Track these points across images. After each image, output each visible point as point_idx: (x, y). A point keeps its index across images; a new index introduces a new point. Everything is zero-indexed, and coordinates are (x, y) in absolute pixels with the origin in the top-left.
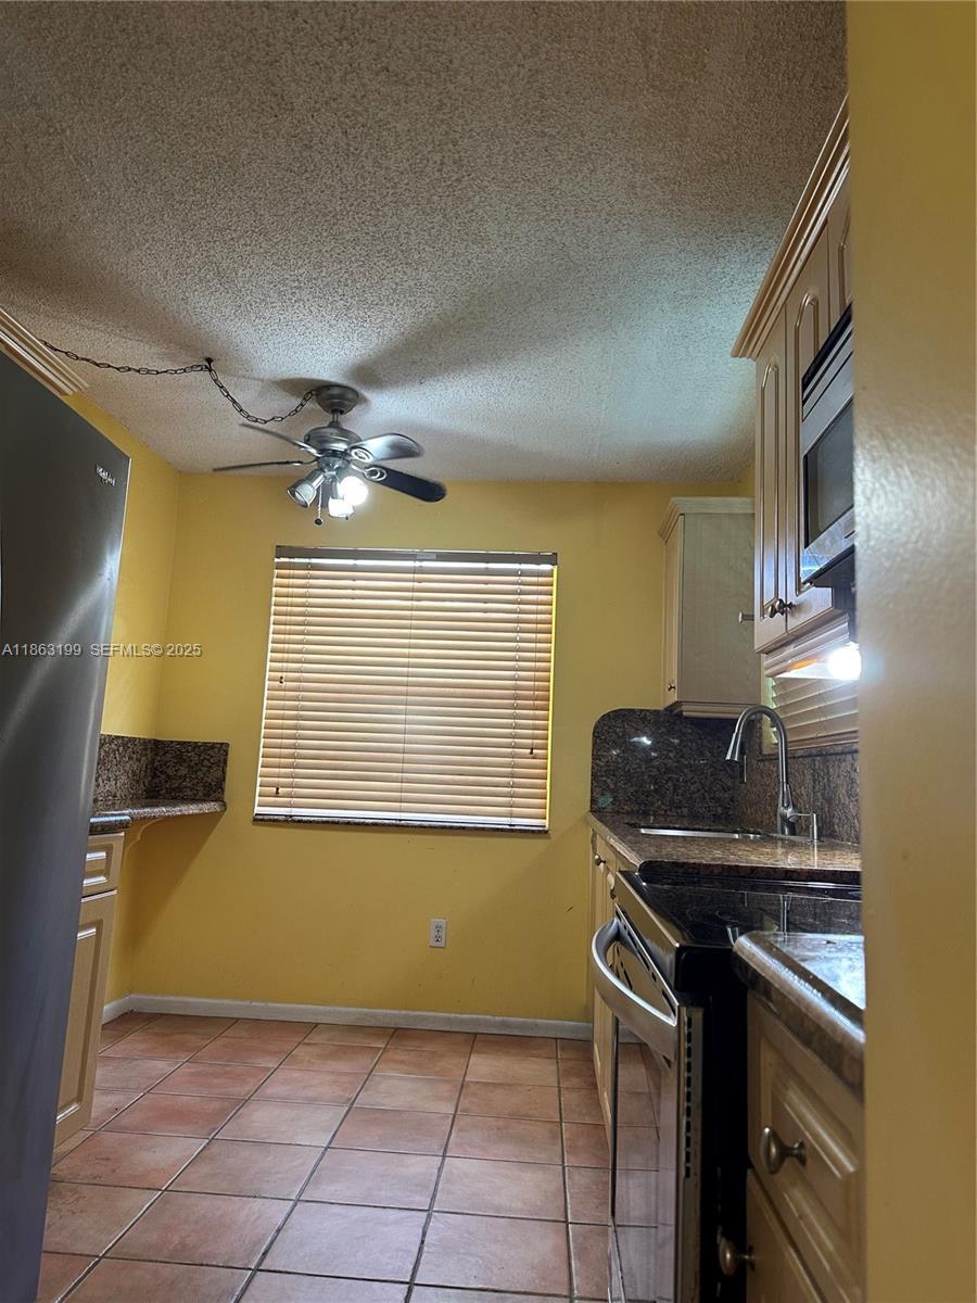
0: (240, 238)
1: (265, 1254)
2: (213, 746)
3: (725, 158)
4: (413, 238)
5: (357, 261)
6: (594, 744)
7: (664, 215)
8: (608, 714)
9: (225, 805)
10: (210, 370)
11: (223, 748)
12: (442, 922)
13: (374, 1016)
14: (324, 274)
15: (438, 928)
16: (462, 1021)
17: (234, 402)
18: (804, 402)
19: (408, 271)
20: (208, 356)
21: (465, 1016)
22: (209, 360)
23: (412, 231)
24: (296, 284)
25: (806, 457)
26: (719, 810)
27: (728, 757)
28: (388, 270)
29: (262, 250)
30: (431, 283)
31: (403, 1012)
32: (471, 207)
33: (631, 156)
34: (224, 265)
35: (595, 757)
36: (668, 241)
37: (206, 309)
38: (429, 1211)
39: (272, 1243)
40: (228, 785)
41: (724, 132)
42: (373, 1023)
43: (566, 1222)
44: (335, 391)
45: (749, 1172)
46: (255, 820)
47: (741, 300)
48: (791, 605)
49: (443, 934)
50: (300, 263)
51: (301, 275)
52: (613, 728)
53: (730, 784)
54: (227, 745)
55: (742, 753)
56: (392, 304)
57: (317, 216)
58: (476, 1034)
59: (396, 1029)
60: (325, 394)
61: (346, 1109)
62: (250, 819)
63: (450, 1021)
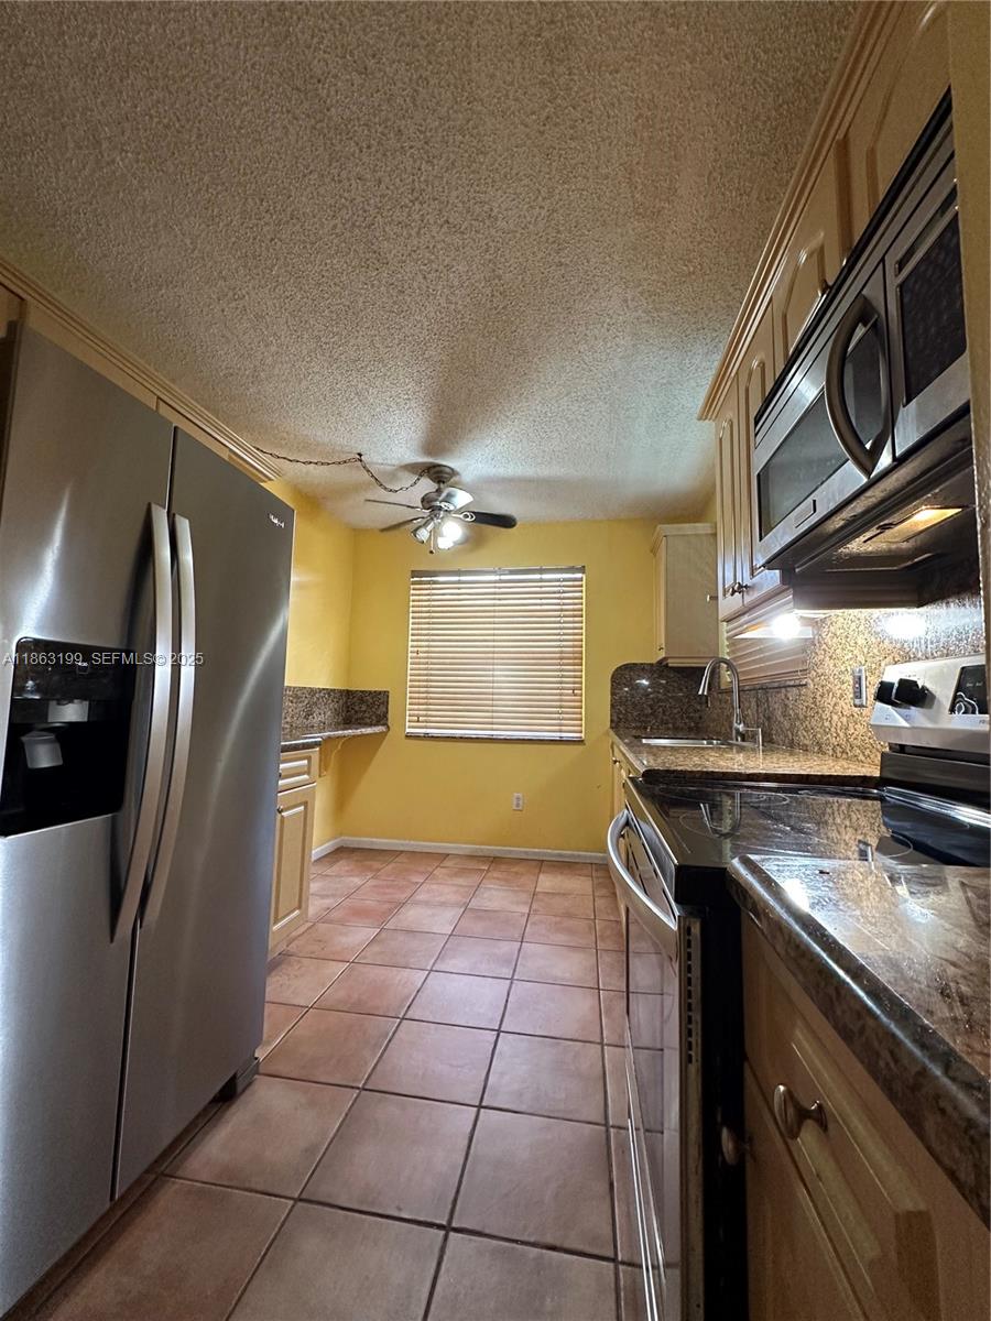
0: (367, 366)
1: (408, 1009)
2: (380, 693)
3: (692, 269)
6: (612, 685)
7: (648, 322)
8: (620, 667)
9: (388, 727)
10: (361, 461)
11: (386, 694)
12: (520, 795)
13: (482, 850)
15: (518, 799)
16: (535, 853)
17: (376, 480)
18: (756, 435)
20: (359, 452)
21: (536, 850)
22: (360, 455)
25: (759, 475)
26: (692, 724)
27: (700, 693)
29: (382, 374)
31: (499, 848)
32: (514, 328)
33: (624, 274)
34: (360, 386)
35: (613, 694)
36: (651, 341)
38: (512, 979)
39: (413, 1000)
40: (390, 716)
41: (691, 247)
42: (481, 854)
43: (599, 989)
44: (438, 469)
46: (406, 738)
47: (702, 382)
48: (746, 587)
49: (521, 802)
50: (407, 381)
52: (624, 675)
54: (388, 692)
55: (709, 689)
58: (543, 861)
59: (495, 858)
60: (432, 471)
61: (462, 910)
62: (403, 736)
63: (526, 853)
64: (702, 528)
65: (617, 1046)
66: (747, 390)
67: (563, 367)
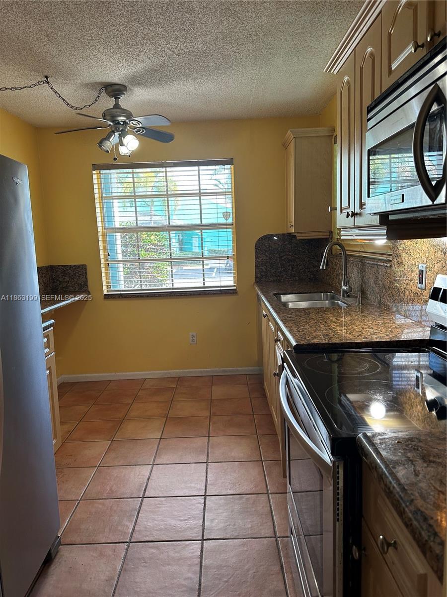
0: (57, 17)
1: (145, 490)
2: (79, 266)
4: (153, 12)
5: (123, 25)
6: (256, 252)
8: (261, 238)
9: (89, 293)
10: (48, 83)
11: (84, 267)
12: (194, 334)
13: (169, 373)
14: (105, 32)
15: (193, 336)
16: (207, 371)
17: (64, 100)
18: (368, 120)
19: (151, 28)
20: (46, 74)
21: (208, 369)
22: (47, 77)
23: (153, 9)
24: (90, 38)
25: (369, 150)
26: (312, 276)
27: (320, 268)
28: (140, 28)
29: (70, 22)
30: (163, 33)
31: (181, 370)
34: (50, 31)
35: (257, 258)
36: (290, 6)
37: (42, 53)
38: (207, 462)
39: (147, 485)
40: (90, 283)
42: (169, 376)
43: (262, 461)
44: (117, 87)
45: (363, 519)
46: (105, 298)
47: (327, 33)
49: (195, 339)
50: (92, 27)
51: (93, 33)
52: (263, 245)
53: (317, 264)
54: (85, 265)
55: (327, 265)
56: (143, 45)
57: (99, 4)
58: (212, 376)
59: (179, 377)
60: (110, 89)
61: (165, 419)
62: (103, 297)
63: (201, 372)
65: (276, 493)
67: (221, 21)
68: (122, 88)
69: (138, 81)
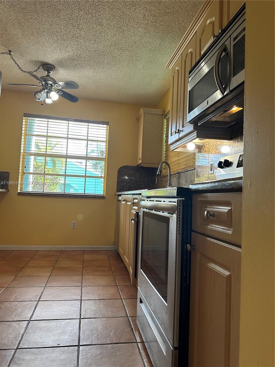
1: (40, 297)
2: (4, 173)
3: (170, 12)
4: (81, 21)
5: (63, 25)
6: (118, 175)
7: (151, 25)
8: (122, 167)
9: (8, 190)
10: (10, 54)
12: (75, 222)
14: (52, 28)
15: (74, 224)
16: (81, 248)
17: (18, 65)
18: (189, 77)
19: (78, 31)
20: (10, 49)
21: (81, 246)
22: (10, 51)
23: (82, 19)
24: (43, 30)
25: (189, 91)
27: (157, 174)
28: (72, 30)
29: (34, 18)
30: (84, 36)
31: (64, 246)
32: (100, 14)
33: (146, 6)
35: (118, 178)
36: (151, 33)
37: (13, 34)
38: (81, 286)
42: (55, 249)
44: (49, 66)
46: (18, 194)
47: (166, 53)
48: (180, 131)
49: (75, 225)
50: (46, 23)
51: (45, 27)
52: (123, 170)
53: (152, 185)
54: (9, 172)
56: (71, 41)
57: (54, 9)
58: (84, 251)
59: (61, 251)
60: (45, 66)
61: (53, 268)
62: (17, 194)
63: (77, 248)
64: (159, 111)
66: (185, 60)
67: (116, 34)
68: (53, 67)
69: (63, 64)
